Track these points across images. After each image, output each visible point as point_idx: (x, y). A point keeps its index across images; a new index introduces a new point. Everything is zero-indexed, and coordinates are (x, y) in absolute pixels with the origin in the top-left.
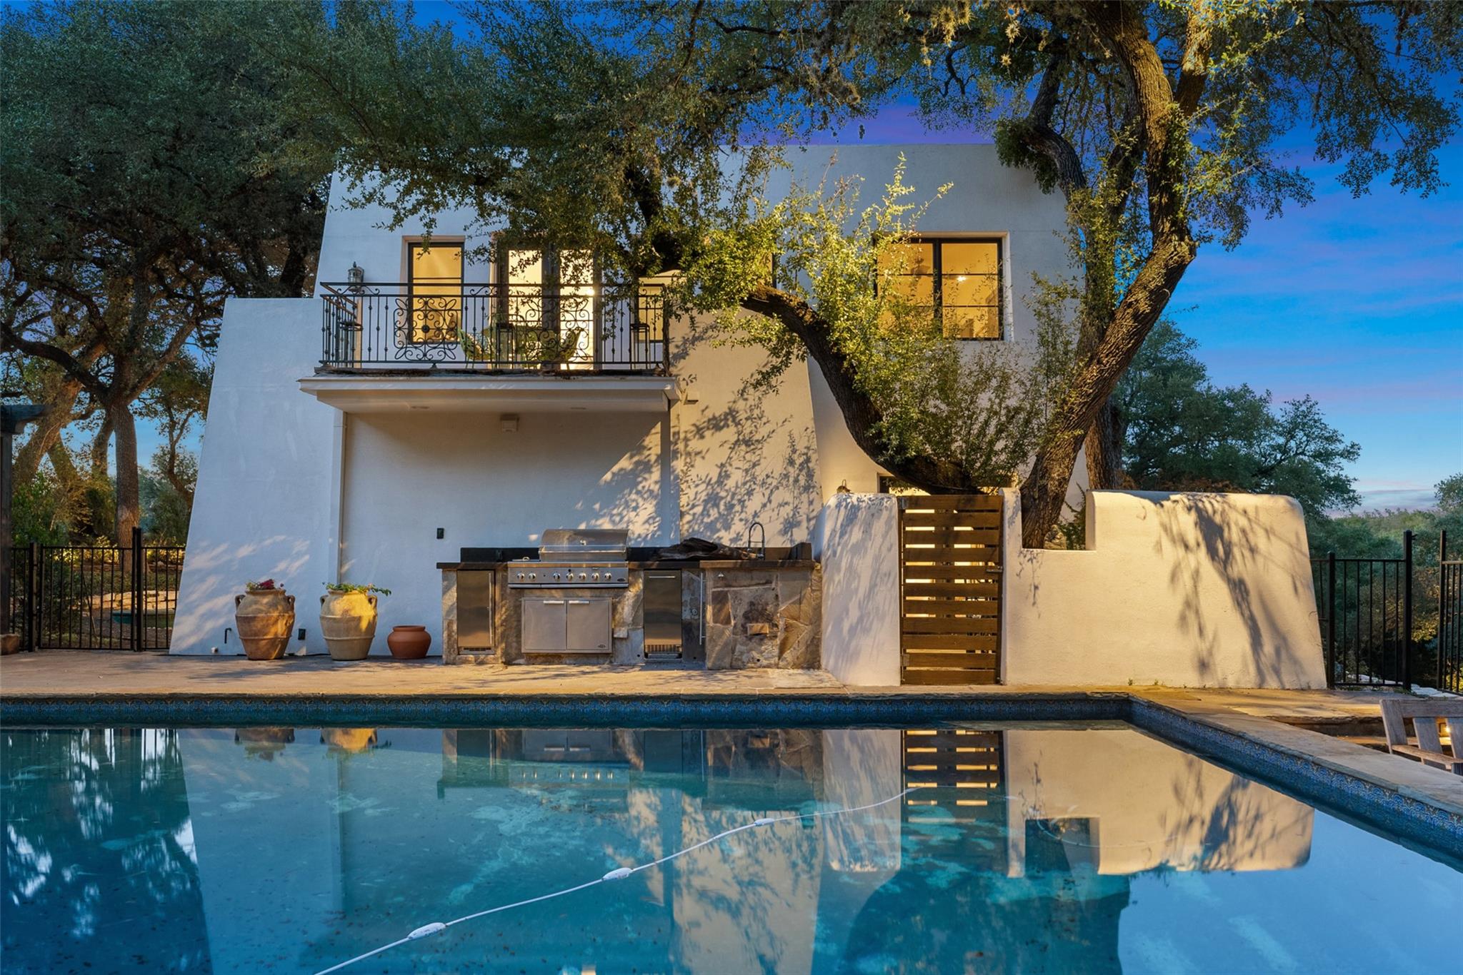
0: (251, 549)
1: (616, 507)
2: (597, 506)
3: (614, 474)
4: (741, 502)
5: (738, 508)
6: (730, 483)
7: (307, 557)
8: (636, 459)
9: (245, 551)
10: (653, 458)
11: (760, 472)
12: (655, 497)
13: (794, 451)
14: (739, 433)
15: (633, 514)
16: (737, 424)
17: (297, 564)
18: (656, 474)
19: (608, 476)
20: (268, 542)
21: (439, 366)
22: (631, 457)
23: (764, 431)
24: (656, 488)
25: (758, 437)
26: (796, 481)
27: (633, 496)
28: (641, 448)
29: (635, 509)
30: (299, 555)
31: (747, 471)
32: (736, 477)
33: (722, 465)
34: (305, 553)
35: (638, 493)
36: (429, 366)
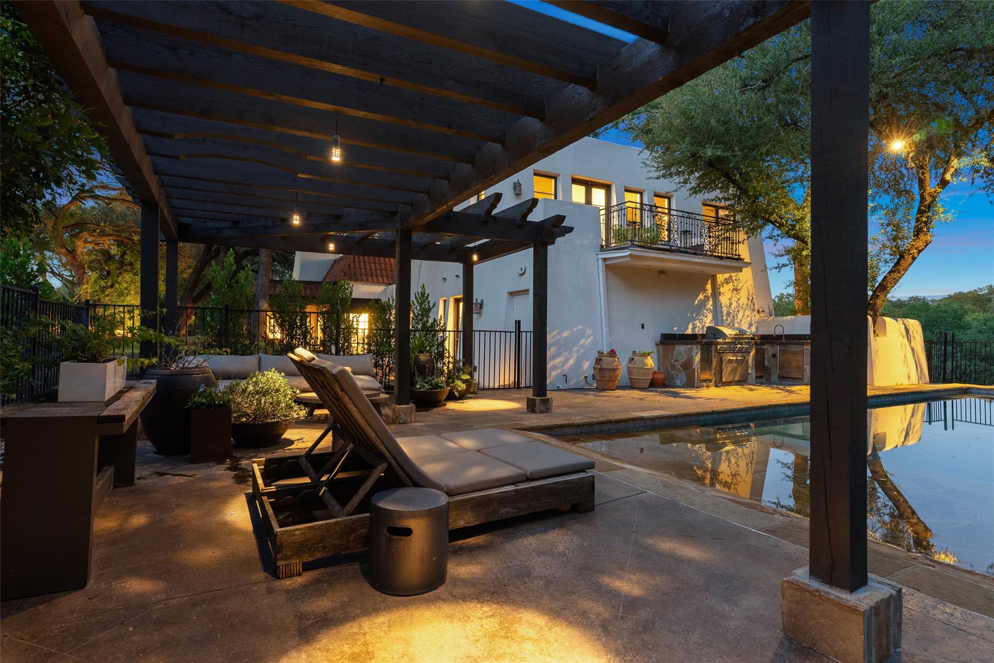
0: (568, 333)
1: (700, 316)
2: (694, 315)
3: (698, 301)
4: (736, 315)
5: (736, 317)
6: (733, 307)
7: (592, 337)
8: (704, 295)
9: (565, 334)
10: (710, 294)
11: (741, 302)
12: (712, 312)
13: (749, 294)
14: (734, 286)
15: (706, 319)
16: (733, 282)
17: (589, 341)
18: (711, 302)
19: (696, 302)
20: (575, 329)
21: (673, 248)
22: (703, 294)
23: (740, 285)
24: (711, 307)
25: (739, 288)
26: (751, 307)
27: (705, 311)
28: (705, 290)
29: (706, 316)
30: (589, 336)
31: (737, 302)
32: (734, 305)
33: (730, 299)
34: (591, 335)
35: (707, 310)
36: (668, 247)
